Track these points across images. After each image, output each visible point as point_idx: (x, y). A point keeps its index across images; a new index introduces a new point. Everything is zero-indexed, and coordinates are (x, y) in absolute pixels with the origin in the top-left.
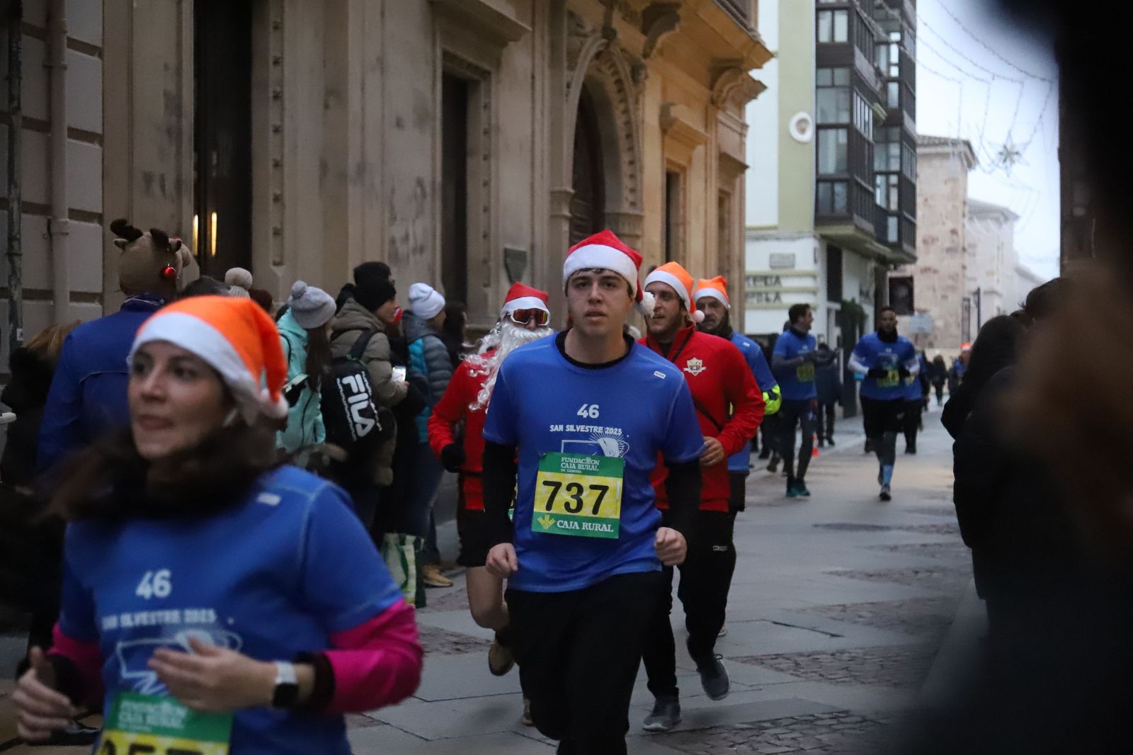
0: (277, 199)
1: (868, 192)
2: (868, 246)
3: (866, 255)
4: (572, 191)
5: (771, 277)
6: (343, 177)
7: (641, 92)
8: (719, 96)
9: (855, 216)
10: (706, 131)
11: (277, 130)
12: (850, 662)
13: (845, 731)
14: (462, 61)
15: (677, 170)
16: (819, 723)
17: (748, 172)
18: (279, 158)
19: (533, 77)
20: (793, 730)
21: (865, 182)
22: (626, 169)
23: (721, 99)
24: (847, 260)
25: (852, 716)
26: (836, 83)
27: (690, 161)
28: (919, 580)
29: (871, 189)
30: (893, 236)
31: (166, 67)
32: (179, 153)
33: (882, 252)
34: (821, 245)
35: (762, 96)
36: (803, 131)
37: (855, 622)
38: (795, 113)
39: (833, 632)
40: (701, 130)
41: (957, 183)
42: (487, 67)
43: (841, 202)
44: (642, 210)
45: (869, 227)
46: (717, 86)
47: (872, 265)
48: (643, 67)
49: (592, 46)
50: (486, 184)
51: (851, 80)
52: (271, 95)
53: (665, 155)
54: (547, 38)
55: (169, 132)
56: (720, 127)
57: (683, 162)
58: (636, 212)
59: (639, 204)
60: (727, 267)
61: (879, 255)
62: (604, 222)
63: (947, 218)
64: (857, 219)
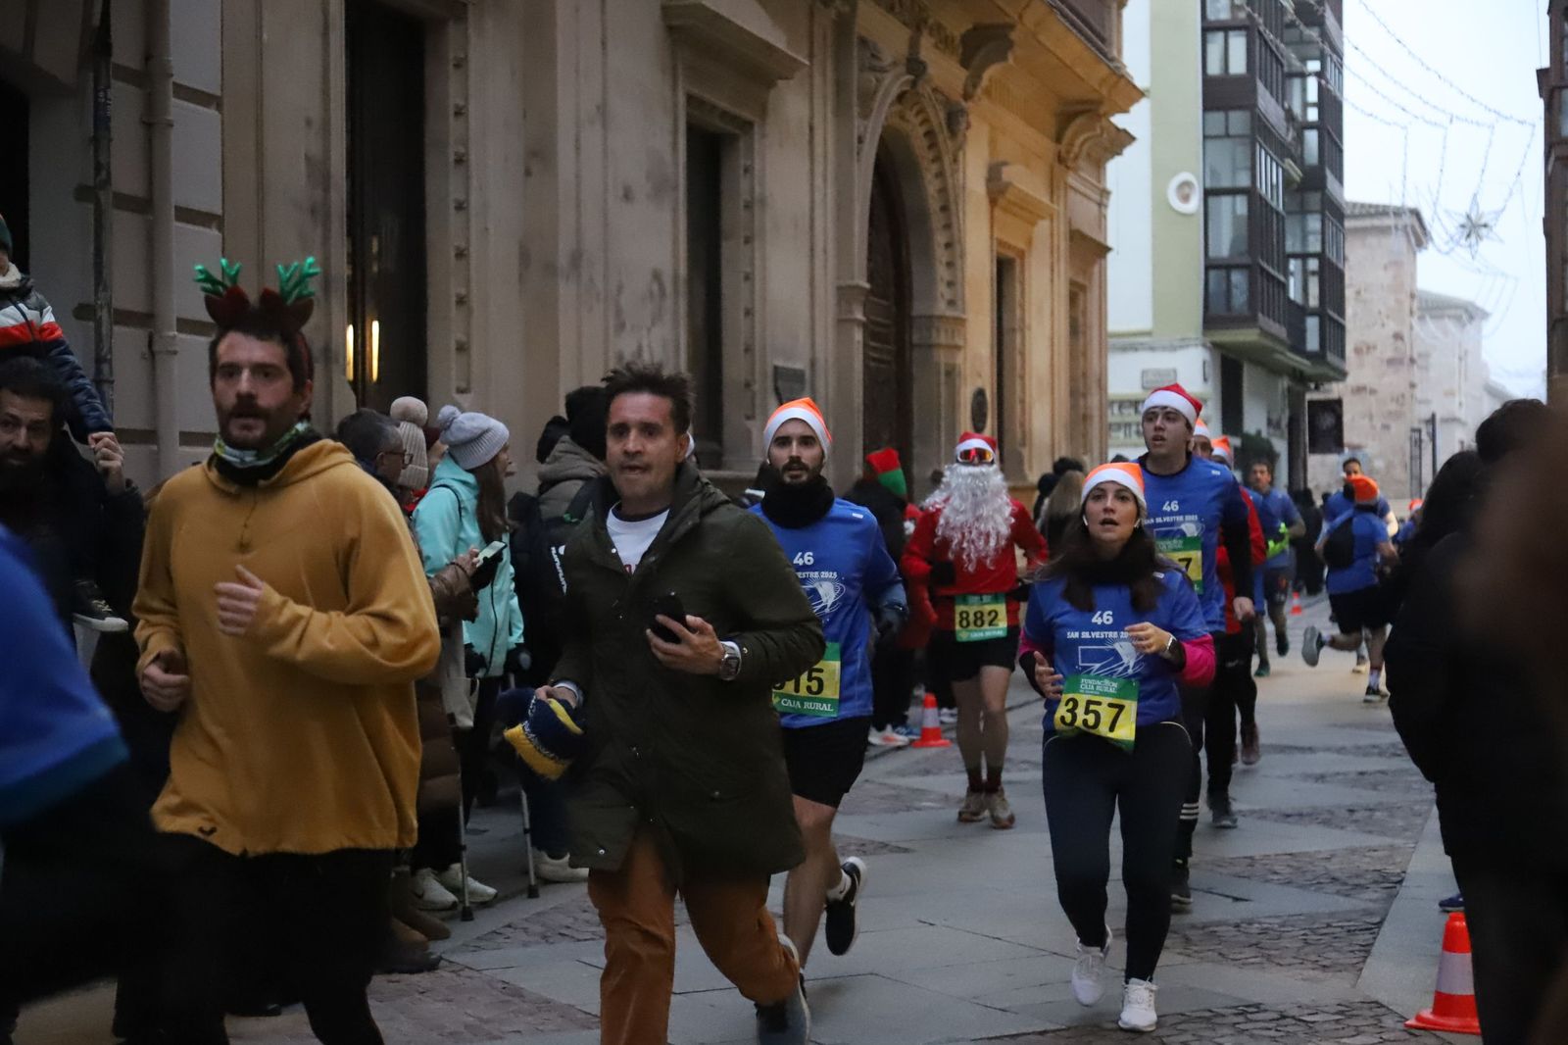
0: (461, 301)
1: (1279, 282)
2: (1278, 356)
3: (1275, 370)
4: (867, 286)
6: (550, 269)
7: (960, 147)
8: (1068, 152)
9: (1260, 315)
10: (1052, 201)
11: (461, 207)
12: (1261, 936)
13: (1256, 1032)
14: (714, 107)
15: (1011, 254)
16: (1219, 1020)
17: (1110, 256)
18: (463, 245)
19: (811, 129)
20: (1185, 1031)
21: (1273, 268)
22: (941, 255)
23: (1072, 155)
24: (1249, 377)
25: (1266, 1011)
26: (1232, 132)
27: (1029, 242)
28: (1356, 821)
29: (1282, 278)
30: (1313, 343)
31: (309, 123)
32: (326, 239)
33: (1295, 364)
34: (1212, 355)
35: (1128, 151)
36: (1186, 198)
37: (1267, 881)
38: (1175, 173)
39: (1235, 895)
40: (1046, 200)
41: (1401, 268)
42: (746, 115)
43: (1240, 298)
44: (964, 311)
45: (1281, 331)
46: (1066, 140)
47: (1284, 383)
48: (963, 112)
49: (893, 83)
50: (748, 277)
51: (1252, 128)
52: (452, 158)
53: (996, 235)
54: (830, 74)
55: (313, 211)
56: (1071, 194)
57: (1021, 245)
58: (956, 314)
59: (959, 303)
60: (1081, 389)
61: (1294, 370)
62: (911, 327)
63: (1388, 317)
64: (1263, 320)
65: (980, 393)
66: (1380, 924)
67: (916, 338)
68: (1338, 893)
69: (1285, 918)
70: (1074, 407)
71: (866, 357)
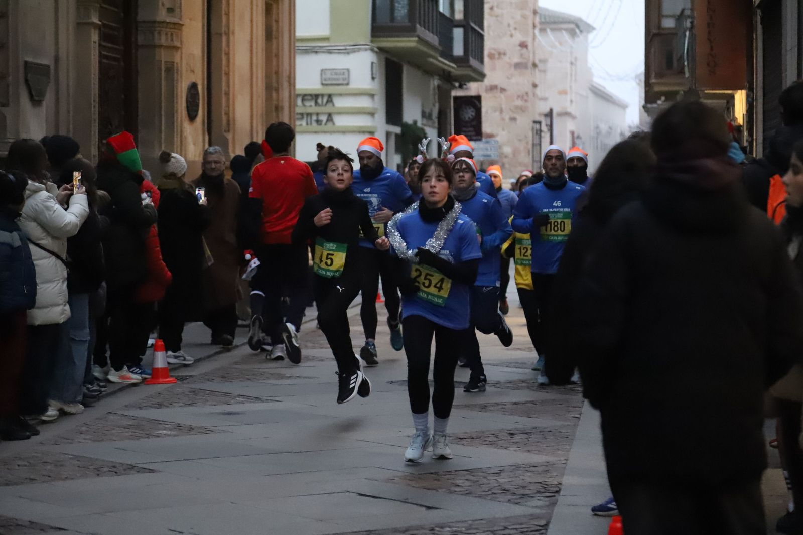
2: (431, 60)
3: (428, 71)
5: (322, 95)
9: (418, 26)
24: (408, 77)
28: (516, 443)
30: (458, 50)
33: (446, 67)
34: (379, 60)
37: (451, 492)
39: (427, 505)
43: (401, 11)
44: (180, 19)
45: (433, 39)
47: (435, 82)
58: (175, 20)
59: (177, 10)
60: (274, 85)
61: (444, 70)
62: (137, 30)
63: (515, 29)
64: (420, 29)
65: (194, 86)
66: (546, 526)
67: (141, 39)
68: (509, 501)
69: (470, 522)
70: (269, 98)
71: (101, 55)
